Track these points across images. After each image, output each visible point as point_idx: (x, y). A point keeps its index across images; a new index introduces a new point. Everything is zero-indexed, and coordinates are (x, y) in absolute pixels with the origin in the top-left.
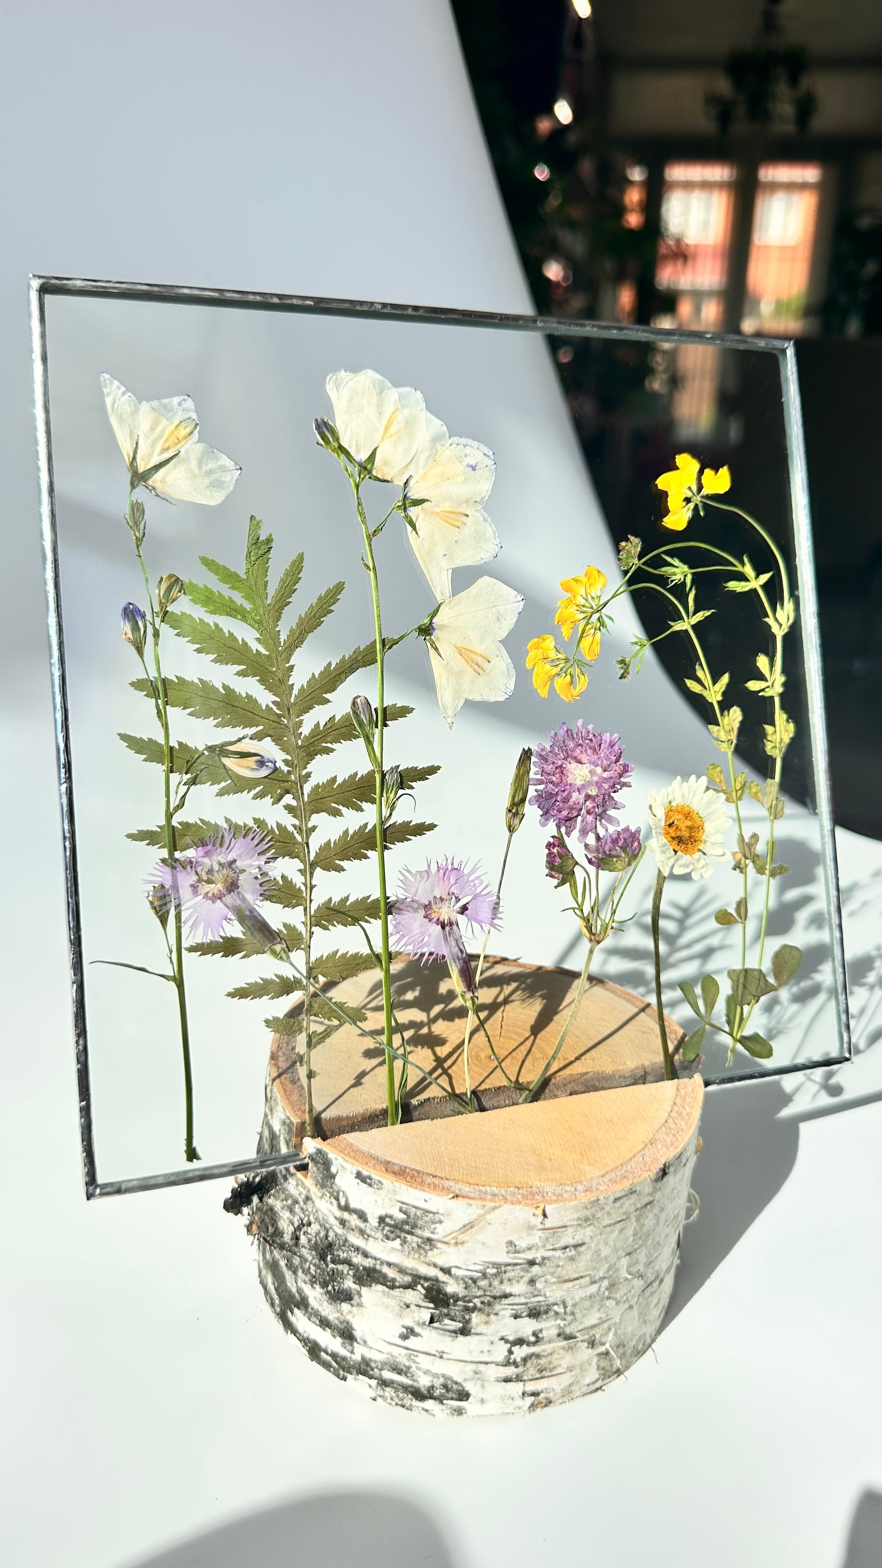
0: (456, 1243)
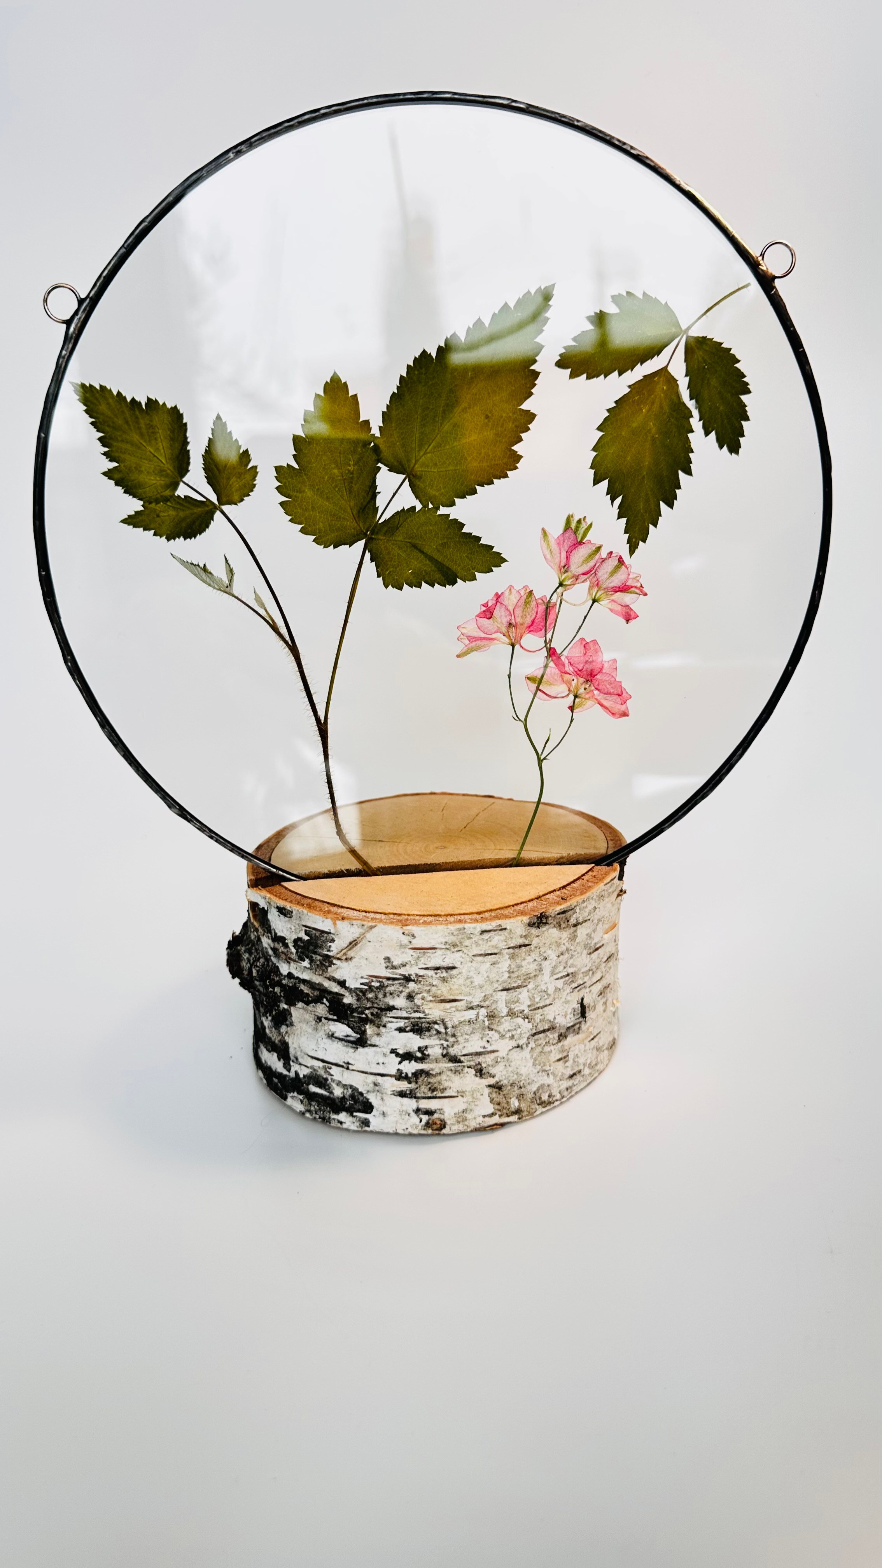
0: (346, 959)
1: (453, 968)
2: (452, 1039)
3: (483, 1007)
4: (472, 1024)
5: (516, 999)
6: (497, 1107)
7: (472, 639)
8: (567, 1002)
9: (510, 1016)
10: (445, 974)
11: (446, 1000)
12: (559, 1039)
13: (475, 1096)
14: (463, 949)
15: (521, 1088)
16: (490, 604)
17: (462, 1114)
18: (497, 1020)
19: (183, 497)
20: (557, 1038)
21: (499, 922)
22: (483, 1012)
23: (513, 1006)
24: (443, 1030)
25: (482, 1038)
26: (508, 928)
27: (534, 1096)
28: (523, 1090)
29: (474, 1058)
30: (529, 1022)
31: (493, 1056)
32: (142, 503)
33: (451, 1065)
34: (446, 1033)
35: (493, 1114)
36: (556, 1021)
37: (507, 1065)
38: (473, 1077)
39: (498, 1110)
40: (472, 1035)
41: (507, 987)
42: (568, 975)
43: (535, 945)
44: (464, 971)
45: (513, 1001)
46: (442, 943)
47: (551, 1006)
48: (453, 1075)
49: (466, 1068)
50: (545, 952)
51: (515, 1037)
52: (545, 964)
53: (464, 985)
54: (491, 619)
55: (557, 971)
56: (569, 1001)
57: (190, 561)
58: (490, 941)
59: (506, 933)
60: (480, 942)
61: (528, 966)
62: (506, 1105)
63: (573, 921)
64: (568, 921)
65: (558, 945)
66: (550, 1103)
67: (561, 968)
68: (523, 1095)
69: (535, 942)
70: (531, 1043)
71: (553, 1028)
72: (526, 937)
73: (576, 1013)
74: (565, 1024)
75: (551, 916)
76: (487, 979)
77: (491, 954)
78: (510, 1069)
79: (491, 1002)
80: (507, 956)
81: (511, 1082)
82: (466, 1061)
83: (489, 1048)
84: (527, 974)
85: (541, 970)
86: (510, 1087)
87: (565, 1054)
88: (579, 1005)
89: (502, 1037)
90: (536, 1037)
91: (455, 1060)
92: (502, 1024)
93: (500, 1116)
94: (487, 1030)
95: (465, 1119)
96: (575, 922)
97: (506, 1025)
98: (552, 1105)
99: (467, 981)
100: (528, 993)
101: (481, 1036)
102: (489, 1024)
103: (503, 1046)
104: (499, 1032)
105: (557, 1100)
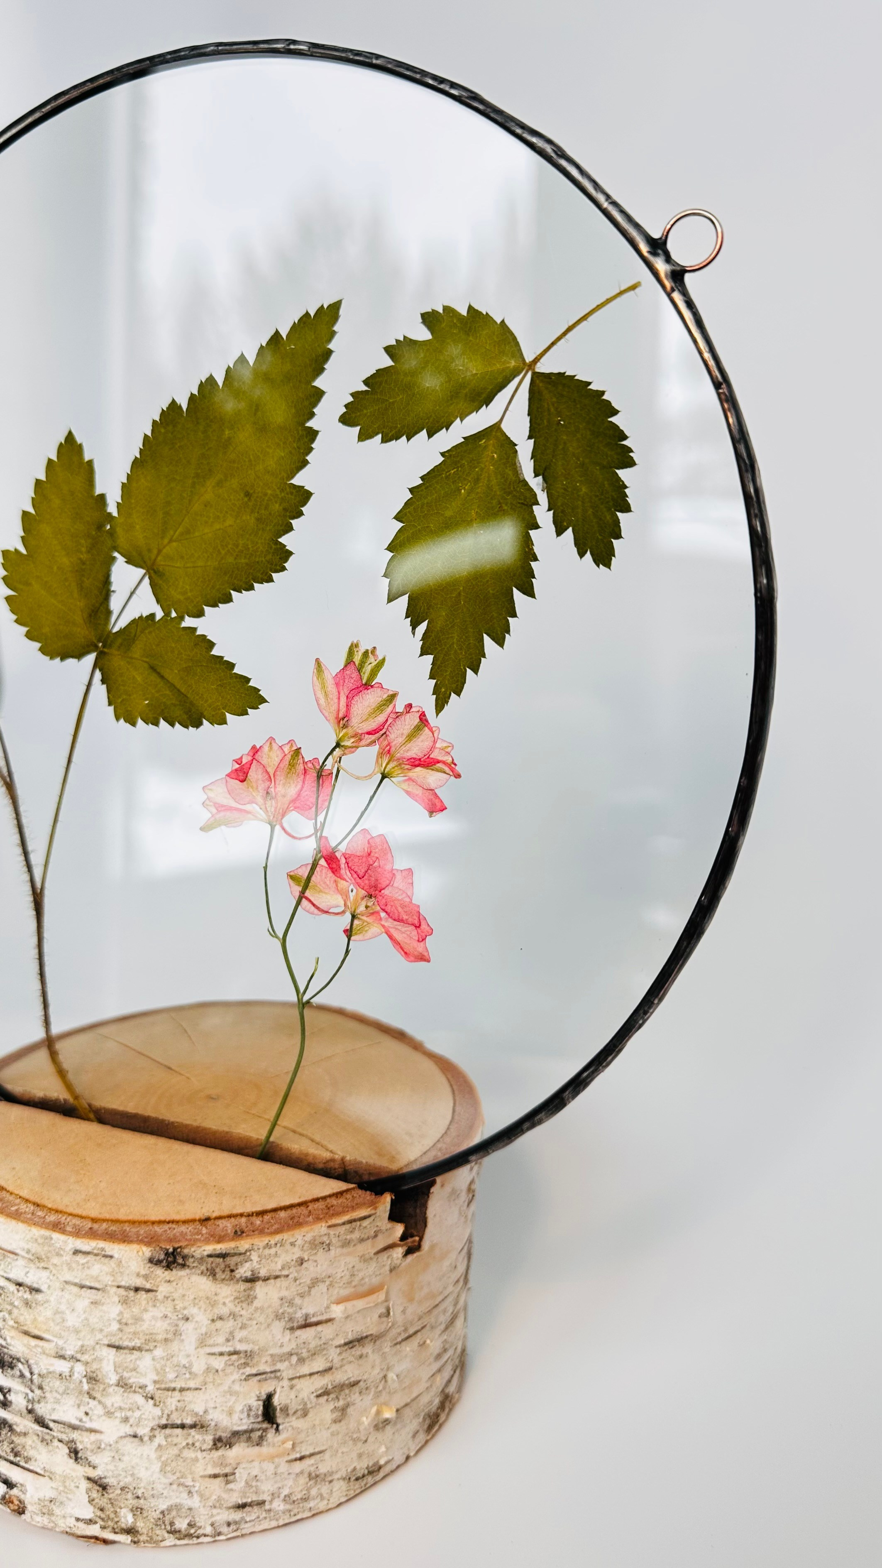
1: (38, 1291)
2: (38, 1392)
3: (78, 1361)
4: (65, 1380)
5: (132, 1366)
6: (99, 1513)
7: (220, 808)
8: (231, 1392)
9: (122, 1387)
10: (27, 1296)
11: (30, 1333)
12: (215, 1444)
13: (67, 1484)
14: (51, 1268)
15: (138, 1497)
16: (244, 761)
17: (47, 1503)
18: (102, 1387)
20: (211, 1443)
21: (101, 1244)
22: (79, 1369)
23: (126, 1374)
24: (27, 1374)
25: (79, 1406)
26: (116, 1255)
27: (161, 1516)
28: (142, 1501)
29: (68, 1430)
30: (155, 1405)
31: (93, 1437)
33: (37, 1427)
34: (31, 1380)
35: (90, 1522)
36: (209, 1417)
37: (117, 1457)
38: (66, 1456)
39: (100, 1517)
40: (64, 1396)
41: (117, 1344)
42: (235, 1353)
43: (163, 1294)
44: (52, 1299)
45: (127, 1367)
46: (24, 1250)
47: (198, 1391)
48: (39, 1443)
49: (56, 1440)
50: (185, 1308)
51: (131, 1421)
52: (185, 1327)
53: (53, 1320)
54: (245, 783)
55: (211, 1342)
56: (237, 1393)
58: (88, 1268)
59: (113, 1263)
60: (74, 1265)
61: (153, 1323)
62: (112, 1516)
63: (244, 1271)
64: (232, 1271)
65: (213, 1304)
66: (189, 1536)
67: (221, 1339)
68: (142, 1509)
69: (163, 1290)
70: (158, 1436)
71: (202, 1427)
72: (146, 1277)
73: (252, 1413)
74: (229, 1424)
75: (193, 1256)
76: (86, 1321)
77: (91, 1288)
78: (121, 1465)
79: (93, 1357)
80: (116, 1299)
81: (122, 1484)
82: (56, 1430)
83: (88, 1425)
84: (151, 1334)
85: (177, 1333)
86: (119, 1492)
87: (227, 1470)
88: (261, 1403)
89: (109, 1414)
90: (168, 1431)
91: (40, 1421)
92: (108, 1395)
93: (103, 1528)
94: (86, 1396)
95: (51, 1513)
96: (249, 1274)
97: (116, 1398)
98: (195, 1541)
99: (58, 1316)
100: (152, 1362)
101: (77, 1402)
102: (89, 1389)
103: (112, 1430)
104: (105, 1407)
105: (205, 1535)
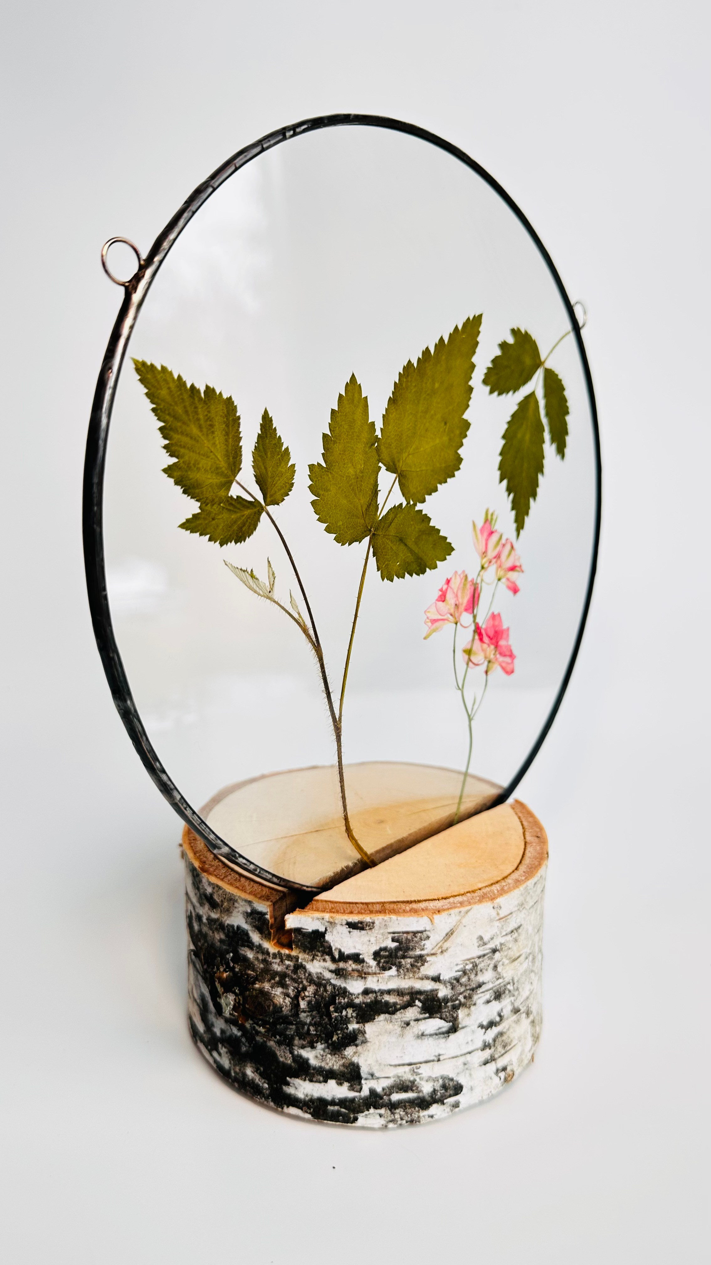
1: (520, 926)
2: (516, 993)
3: (530, 953)
4: (526, 973)
7: (434, 621)
10: (516, 935)
11: (515, 958)
13: (525, 1037)
16: (444, 589)
17: (520, 1057)
19: (235, 497)
22: (530, 958)
25: (529, 983)
29: (526, 1003)
31: (532, 995)
32: (198, 504)
34: (514, 989)
38: (525, 1020)
40: (525, 983)
44: (524, 926)
46: (516, 906)
48: (515, 1026)
49: (522, 1015)
53: (524, 939)
54: (444, 603)
57: (240, 568)
62: (535, 1035)
77: (536, 903)
79: (533, 946)
82: (522, 1009)
83: (532, 990)
91: (517, 1011)
95: (522, 1060)
99: (526, 935)
101: (529, 981)
102: (532, 967)
